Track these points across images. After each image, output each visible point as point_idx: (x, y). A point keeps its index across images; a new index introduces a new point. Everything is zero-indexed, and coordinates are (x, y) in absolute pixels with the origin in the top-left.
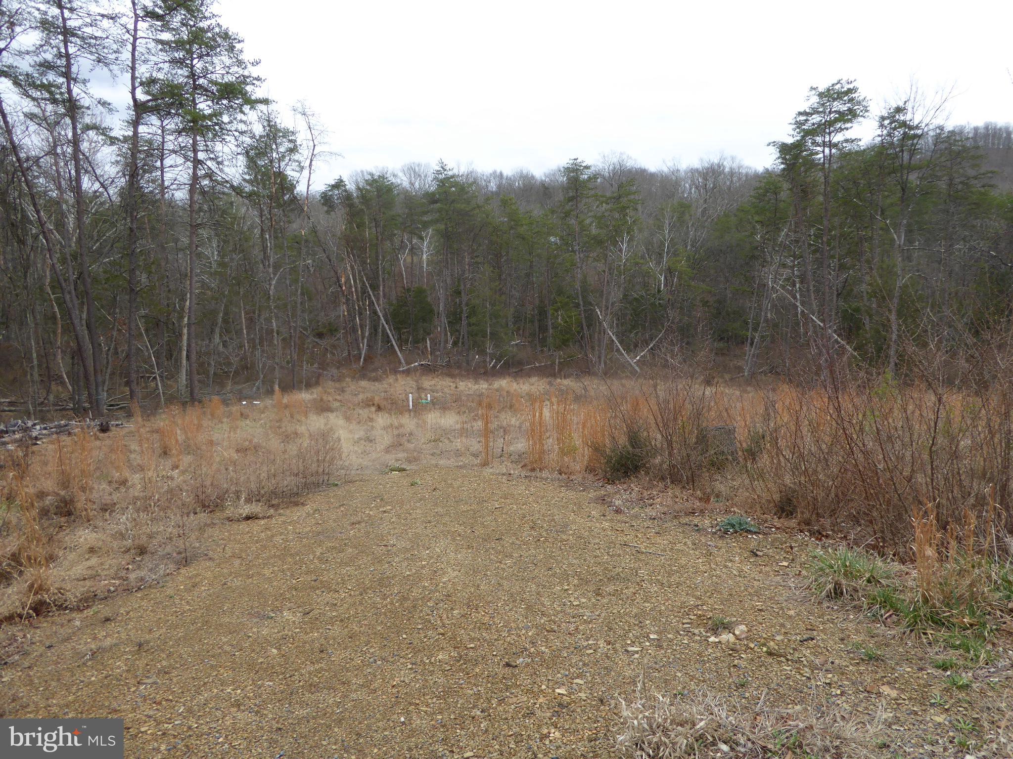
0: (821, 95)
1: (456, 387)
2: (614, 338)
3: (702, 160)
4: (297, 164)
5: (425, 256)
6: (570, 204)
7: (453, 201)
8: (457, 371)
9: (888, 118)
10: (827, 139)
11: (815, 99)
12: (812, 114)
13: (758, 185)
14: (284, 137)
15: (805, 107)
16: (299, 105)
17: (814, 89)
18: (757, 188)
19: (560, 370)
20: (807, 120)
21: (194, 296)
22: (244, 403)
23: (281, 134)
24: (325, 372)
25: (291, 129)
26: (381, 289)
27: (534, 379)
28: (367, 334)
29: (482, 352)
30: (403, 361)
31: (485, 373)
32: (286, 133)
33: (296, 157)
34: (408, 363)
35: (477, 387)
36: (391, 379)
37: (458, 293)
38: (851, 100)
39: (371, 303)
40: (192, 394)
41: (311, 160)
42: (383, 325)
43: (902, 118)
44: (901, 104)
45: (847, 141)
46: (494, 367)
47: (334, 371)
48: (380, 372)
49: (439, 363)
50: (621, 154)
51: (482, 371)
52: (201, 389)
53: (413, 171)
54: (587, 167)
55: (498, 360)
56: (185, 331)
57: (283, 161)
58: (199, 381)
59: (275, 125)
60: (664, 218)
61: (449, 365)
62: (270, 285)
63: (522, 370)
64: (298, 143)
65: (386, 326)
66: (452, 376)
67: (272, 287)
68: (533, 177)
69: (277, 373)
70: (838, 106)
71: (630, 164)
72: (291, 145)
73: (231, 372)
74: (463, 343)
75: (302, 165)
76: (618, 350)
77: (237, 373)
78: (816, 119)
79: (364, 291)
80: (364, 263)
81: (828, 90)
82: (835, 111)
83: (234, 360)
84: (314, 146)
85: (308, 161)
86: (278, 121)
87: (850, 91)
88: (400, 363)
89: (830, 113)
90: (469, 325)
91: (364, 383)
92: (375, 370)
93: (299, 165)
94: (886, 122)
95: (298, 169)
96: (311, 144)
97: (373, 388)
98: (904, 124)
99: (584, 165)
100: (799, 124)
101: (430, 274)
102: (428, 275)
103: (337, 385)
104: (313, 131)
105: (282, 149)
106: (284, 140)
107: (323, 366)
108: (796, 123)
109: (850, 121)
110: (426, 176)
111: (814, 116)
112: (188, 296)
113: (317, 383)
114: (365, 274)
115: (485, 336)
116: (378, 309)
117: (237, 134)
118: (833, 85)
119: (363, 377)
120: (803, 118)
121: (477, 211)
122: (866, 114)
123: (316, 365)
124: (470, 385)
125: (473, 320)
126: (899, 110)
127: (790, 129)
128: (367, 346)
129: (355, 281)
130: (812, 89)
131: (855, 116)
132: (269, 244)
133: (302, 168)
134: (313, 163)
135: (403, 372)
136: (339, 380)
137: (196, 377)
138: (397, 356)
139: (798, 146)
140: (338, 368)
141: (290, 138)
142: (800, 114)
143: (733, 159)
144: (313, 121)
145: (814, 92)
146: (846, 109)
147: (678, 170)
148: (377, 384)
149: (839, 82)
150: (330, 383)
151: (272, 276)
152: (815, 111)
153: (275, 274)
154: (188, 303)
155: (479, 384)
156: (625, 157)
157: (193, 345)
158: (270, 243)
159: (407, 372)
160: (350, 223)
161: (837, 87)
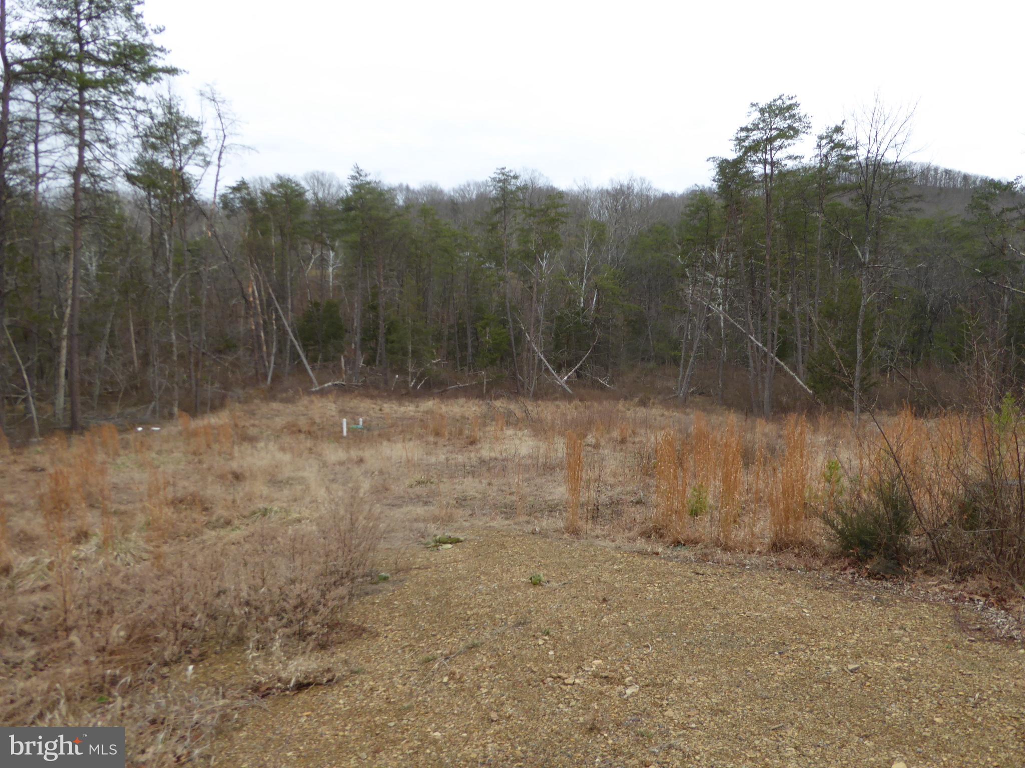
0: (762, 111)
1: (381, 410)
2: (542, 357)
3: (612, 181)
4: (202, 158)
5: (331, 269)
6: (498, 215)
7: (370, 209)
8: (376, 392)
9: (826, 137)
10: (768, 157)
11: (757, 115)
12: (753, 130)
13: (689, 202)
14: (186, 127)
15: (748, 122)
16: (208, 89)
17: (754, 105)
18: (688, 206)
19: (488, 391)
20: (747, 137)
21: (77, 302)
22: (140, 429)
23: (183, 124)
24: (230, 393)
25: (196, 119)
26: (290, 301)
27: (462, 401)
28: (274, 350)
29: (403, 371)
30: (315, 381)
31: (408, 394)
32: (190, 123)
33: (201, 149)
34: (320, 383)
35: (402, 409)
36: (305, 400)
37: (374, 308)
38: (792, 116)
39: (278, 318)
40: (73, 418)
41: (221, 153)
42: (291, 341)
43: (840, 138)
44: (840, 124)
45: (790, 157)
46: (415, 386)
47: (240, 392)
48: (291, 392)
49: (354, 382)
50: (533, 171)
51: (404, 391)
52: (83, 412)
53: (318, 179)
54: (516, 177)
55: (419, 380)
56: (64, 344)
57: (186, 153)
58: (83, 404)
59: (178, 113)
60: (583, 236)
61: (365, 386)
62: (169, 292)
63: (445, 391)
64: (203, 135)
65: (296, 343)
66: (372, 397)
67: (172, 295)
68: (441, 192)
69: (176, 394)
70: (780, 123)
71: (541, 183)
72: (195, 137)
73: (119, 392)
74: (380, 361)
75: (208, 159)
76: (547, 370)
77: (126, 393)
78: (756, 135)
79: (270, 303)
80: (268, 274)
81: (770, 106)
82: (775, 129)
83: (120, 378)
84: (225, 136)
85: (217, 154)
86: (181, 109)
87: (790, 107)
88: (311, 382)
89: (771, 129)
90: (387, 341)
91: (275, 405)
92: (286, 390)
93: (204, 160)
94: (824, 142)
95: (202, 163)
96: (221, 133)
97: (288, 411)
98: (841, 145)
99: (512, 174)
100: (740, 141)
101: (337, 288)
102: (334, 289)
103: (245, 408)
104: (223, 120)
105: (184, 141)
106: (187, 131)
107: (226, 386)
108: (737, 139)
109: (791, 137)
110: (330, 185)
111: (755, 132)
112: (70, 302)
113: (222, 405)
114: (271, 285)
115: (405, 354)
116: (286, 324)
117: (133, 112)
118: (775, 101)
119: (273, 398)
120: (743, 134)
121: (396, 220)
122: (809, 130)
123: (217, 385)
124: (395, 407)
125: (393, 337)
126: (838, 130)
127: (732, 145)
128: (275, 363)
129: (259, 292)
130: (753, 105)
131: (797, 132)
132: (168, 246)
133: (208, 164)
134: (223, 156)
135: (317, 392)
136: (247, 401)
137: (79, 399)
138: (309, 376)
139: (738, 163)
140: (244, 388)
141: (194, 129)
142: (742, 129)
143: (642, 181)
144: (223, 108)
145: (754, 108)
146: (785, 126)
147: (588, 191)
148: (290, 406)
149: (780, 98)
150: (237, 404)
151: (171, 282)
152: (756, 127)
153: (175, 281)
154: (68, 311)
155: (404, 406)
156: (537, 174)
157: (76, 361)
158: (170, 245)
159: (323, 393)
160: (253, 228)
161: (779, 103)
